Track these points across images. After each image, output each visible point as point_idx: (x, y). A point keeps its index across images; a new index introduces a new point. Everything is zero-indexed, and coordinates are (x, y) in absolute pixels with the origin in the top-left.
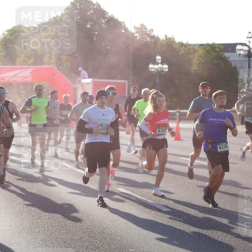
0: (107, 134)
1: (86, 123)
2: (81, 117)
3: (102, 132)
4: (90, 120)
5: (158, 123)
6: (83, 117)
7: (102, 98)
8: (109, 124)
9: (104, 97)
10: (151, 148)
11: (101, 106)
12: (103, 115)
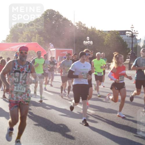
0: (86, 78)
1: (73, 72)
2: (70, 68)
3: (84, 77)
4: (76, 70)
5: (120, 73)
6: (72, 69)
7: (83, 57)
8: (88, 72)
9: (84, 56)
10: (116, 89)
11: (83, 62)
12: (84, 67)
